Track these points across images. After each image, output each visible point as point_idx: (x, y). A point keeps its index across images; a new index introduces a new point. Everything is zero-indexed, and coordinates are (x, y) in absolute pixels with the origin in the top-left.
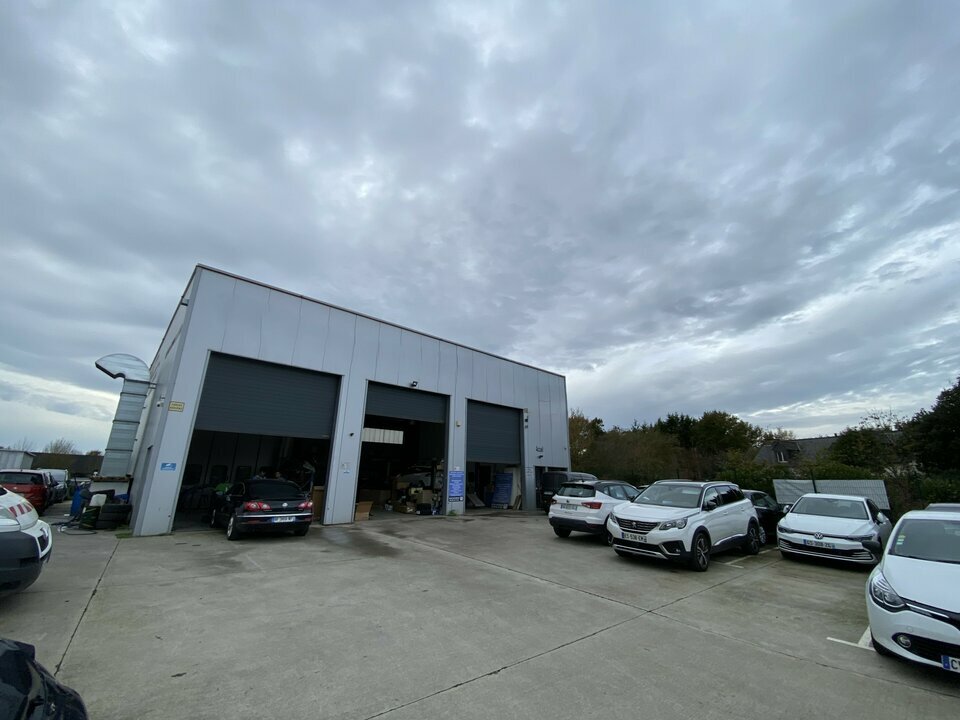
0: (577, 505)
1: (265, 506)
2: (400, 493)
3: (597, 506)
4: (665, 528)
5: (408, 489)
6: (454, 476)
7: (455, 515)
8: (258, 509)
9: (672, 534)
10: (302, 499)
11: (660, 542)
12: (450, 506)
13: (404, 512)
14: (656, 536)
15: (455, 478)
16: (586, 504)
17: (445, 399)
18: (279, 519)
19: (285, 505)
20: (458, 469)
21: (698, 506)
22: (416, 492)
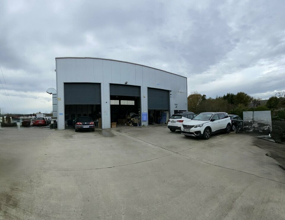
0: (176, 122)
1: (81, 123)
2: (129, 120)
3: (182, 121)
4: (196, 127)
5: (131, 119)
6: (144, 114)
7: (144, 126)
8: (79, 124)
9: (198, 129)
10: (91, 121)
11: (194, 131)
12: (143, 124)
13: (129, 125)
14: (193, 130)
15: (144, 115)
16: (178, 121)
17: (139, 87)
18: (85, 127)
19: (86, 123)
20: (145, 112)
21: (209, 120)
22: (133, 119)
